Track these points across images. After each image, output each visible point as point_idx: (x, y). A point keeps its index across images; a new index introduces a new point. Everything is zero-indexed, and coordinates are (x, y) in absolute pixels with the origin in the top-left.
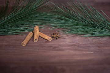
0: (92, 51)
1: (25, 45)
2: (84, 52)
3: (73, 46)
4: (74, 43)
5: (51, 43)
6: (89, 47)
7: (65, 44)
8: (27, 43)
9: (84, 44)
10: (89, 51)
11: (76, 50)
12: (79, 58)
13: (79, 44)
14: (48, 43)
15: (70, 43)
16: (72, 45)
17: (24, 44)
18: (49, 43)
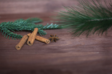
0: (97, 52)
1: (20, 49)
2: (89, 53)
3: (75, 47)
4: (75, 45)
5: (49, 46)
6: (92, 47)
7: (66, 46)
8: (22, 47)
9: (86, 45)
10: (93, 52)
11: (79, 51)
12: (84, 59)
13: (81, 45)
14: (45, 46)
15: (71, 45)
16: (73, 47)
17: (19, 47)
18: (47, 46)
